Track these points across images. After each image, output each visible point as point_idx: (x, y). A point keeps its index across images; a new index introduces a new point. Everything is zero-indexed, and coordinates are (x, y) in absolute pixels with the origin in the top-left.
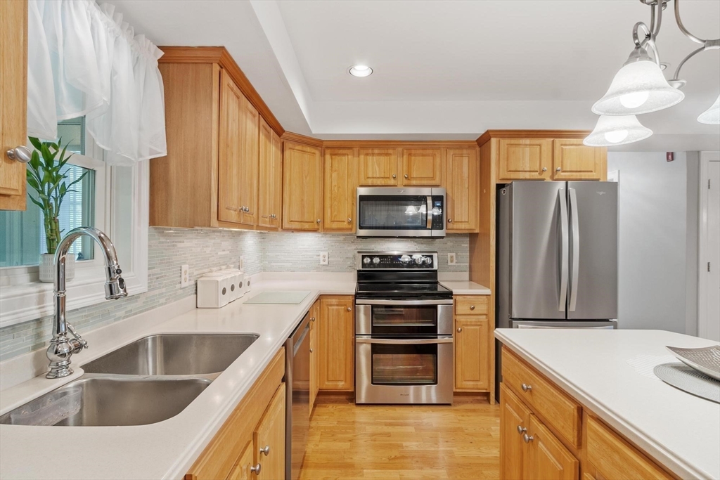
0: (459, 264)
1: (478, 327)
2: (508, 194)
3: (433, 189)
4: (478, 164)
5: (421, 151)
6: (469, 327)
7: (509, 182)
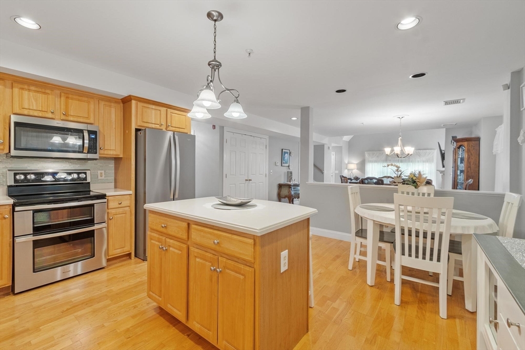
0: (107, 178)
1: (124, 215)
2: (143, 134)
3: (89, 125)
4: (122, 114)
5: (77, 97)
6: (117, 216)
7: (143, 128)
